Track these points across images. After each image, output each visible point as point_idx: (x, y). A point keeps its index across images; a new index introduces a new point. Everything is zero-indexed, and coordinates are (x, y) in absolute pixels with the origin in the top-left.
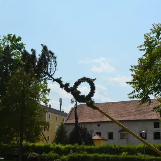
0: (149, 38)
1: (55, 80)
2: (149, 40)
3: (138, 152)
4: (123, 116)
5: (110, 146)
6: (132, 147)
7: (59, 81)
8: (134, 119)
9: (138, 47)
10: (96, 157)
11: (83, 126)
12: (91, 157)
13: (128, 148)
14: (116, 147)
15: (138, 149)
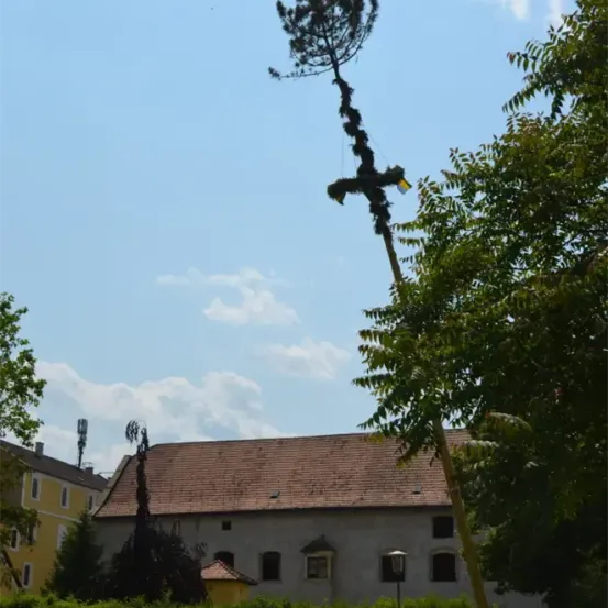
0: (436, 203)
1: (339, 81)
5: (268, 604)
7: (346, 91)
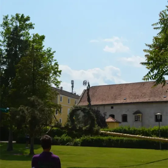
0: (164, 16)
2: (165, 18)
3: (153, 135)
4: (138, 98)
5: (124, 128)
6: (146, 129)
8: (149, 101)
9: (152, 25)
10: (110, 139)
11: (96, 108)
12: (104, 140)
13: (142, 130)
14: (130, 129)
15: (153, 131)
